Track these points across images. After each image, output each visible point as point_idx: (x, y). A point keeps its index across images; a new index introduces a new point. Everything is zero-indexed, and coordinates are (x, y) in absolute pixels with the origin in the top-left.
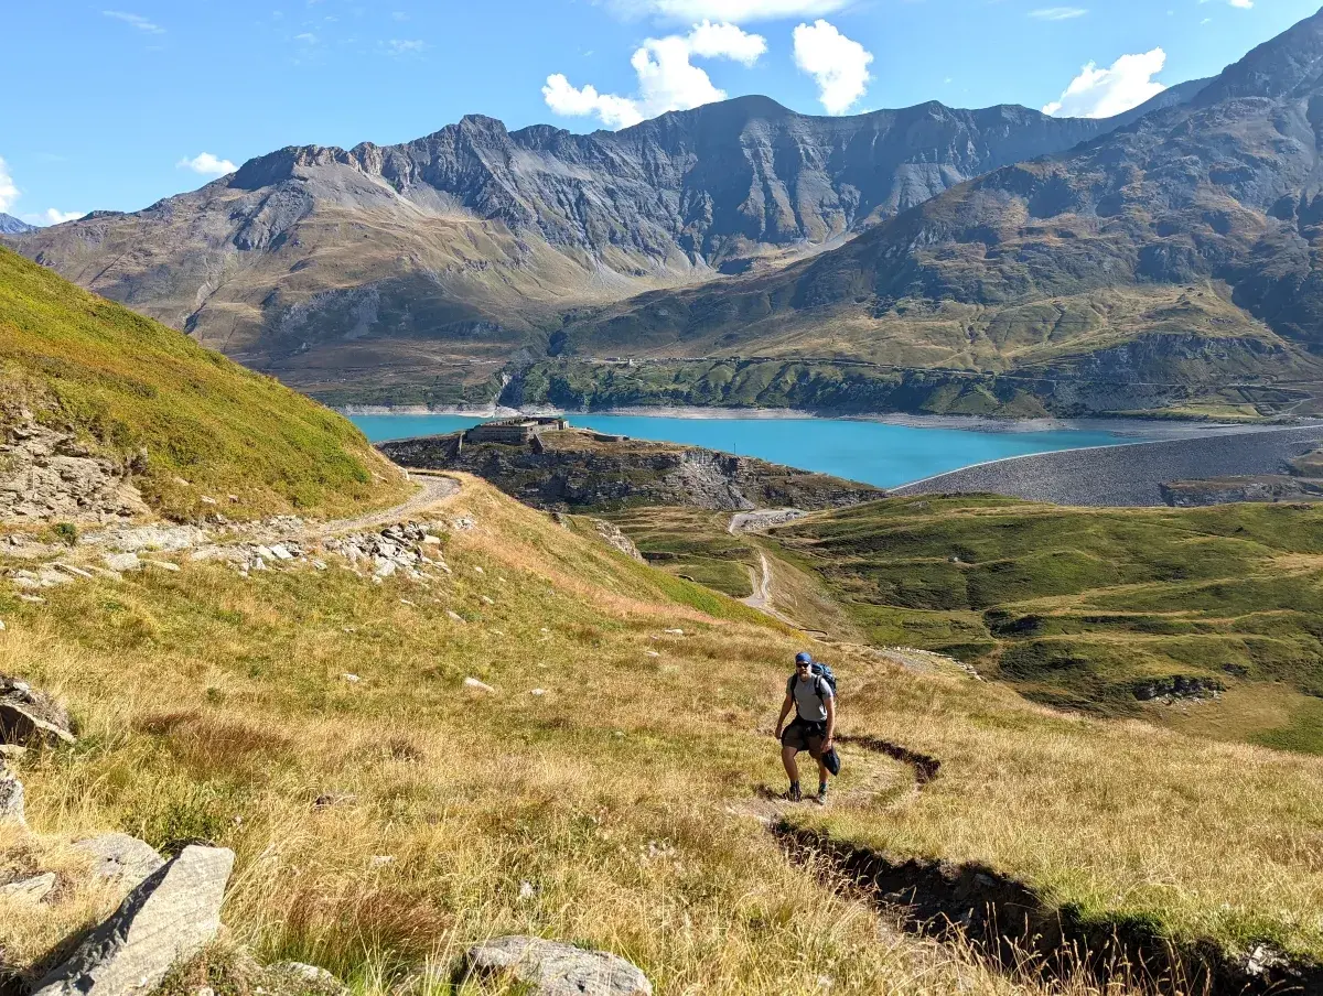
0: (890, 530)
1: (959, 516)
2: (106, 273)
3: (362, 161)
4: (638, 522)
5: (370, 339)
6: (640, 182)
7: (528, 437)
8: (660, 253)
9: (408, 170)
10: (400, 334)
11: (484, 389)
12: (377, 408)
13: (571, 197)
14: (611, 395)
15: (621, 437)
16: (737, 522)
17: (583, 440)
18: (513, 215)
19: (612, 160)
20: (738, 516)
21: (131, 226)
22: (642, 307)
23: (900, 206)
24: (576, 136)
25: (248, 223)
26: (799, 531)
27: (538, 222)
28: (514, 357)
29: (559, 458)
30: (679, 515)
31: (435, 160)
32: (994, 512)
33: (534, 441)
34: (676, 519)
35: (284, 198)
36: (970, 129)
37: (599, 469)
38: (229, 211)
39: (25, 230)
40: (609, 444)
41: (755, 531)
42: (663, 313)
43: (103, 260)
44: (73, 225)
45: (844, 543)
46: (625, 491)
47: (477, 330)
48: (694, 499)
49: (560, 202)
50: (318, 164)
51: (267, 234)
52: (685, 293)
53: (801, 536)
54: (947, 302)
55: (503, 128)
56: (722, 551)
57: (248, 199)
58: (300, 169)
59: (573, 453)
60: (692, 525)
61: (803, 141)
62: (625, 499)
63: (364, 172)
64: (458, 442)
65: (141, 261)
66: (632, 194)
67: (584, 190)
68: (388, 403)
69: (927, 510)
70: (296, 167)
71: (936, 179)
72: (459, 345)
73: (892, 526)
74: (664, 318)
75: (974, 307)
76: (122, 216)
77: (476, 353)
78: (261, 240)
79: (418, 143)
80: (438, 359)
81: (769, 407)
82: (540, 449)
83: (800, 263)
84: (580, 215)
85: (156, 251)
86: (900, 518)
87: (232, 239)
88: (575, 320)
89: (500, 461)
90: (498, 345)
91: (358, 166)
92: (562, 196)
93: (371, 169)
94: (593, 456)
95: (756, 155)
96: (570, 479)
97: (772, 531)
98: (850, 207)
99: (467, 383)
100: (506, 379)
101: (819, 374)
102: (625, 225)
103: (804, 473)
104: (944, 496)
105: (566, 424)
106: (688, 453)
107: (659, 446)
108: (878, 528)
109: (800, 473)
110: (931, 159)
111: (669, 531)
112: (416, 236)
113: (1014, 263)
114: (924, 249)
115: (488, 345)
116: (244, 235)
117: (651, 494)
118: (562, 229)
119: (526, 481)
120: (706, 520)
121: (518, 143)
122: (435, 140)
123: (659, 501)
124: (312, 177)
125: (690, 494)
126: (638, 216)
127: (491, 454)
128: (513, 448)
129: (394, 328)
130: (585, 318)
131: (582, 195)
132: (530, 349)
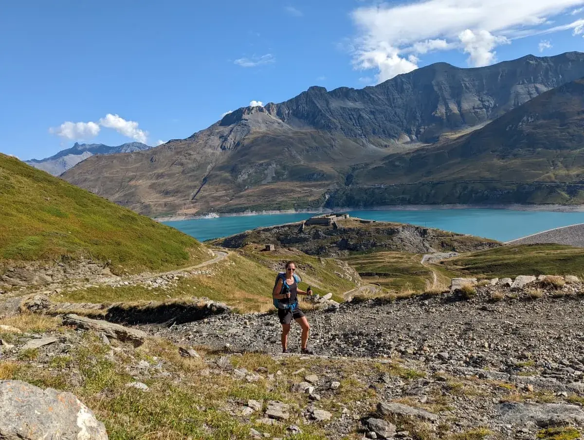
0: (500, 262)
1: (536, 255)
2: (175, 163)
3: (269, 111)
4: (378, 259)
5: (272, 183)
6: (386, 107)
7: (331, 222)
8: (395, 137)
9: (287, 112)
10: (284, 180)
11: (318, 201)
12: (274, 211)
13: (355, 116)
14: (373, 201)
15: (372, 221)
16: (426, 258)
17: (355, 223)
18: (330, 126)
19: (373, 98)
20: (426, 256)
21: (183, 145)
22: (387, 161)
23: (514, 105)
24: (357, 90)
25: (226, 139)
26: (455, 263)
27: (341, 128)
28: (331, 187)
29: (345, 231)
30: (397, 256)
31: (297, 107)
32: (556, 253)
33: (334, 224)
34: (396, 258)
35: (239, 128)
36: (550, 65)
37: (361, 235)
38: (219, 136)
39: (148, 148)
40: (367, 224)
41: (434, 263)
42: (397, 163)
43: (174, 158)
44: (164, 145)
45: (477, 268)
46: (374, 245)
47: (315, 176)
48: (406, 248)
49: (351, 119)
50: (252, 113)
51: (233, 143)
52: (407, 154)
53: (456, 265)
54: (540, 149)
55: (326, 90)
56: (415, 272)
57: (225, 130)
58: (245, 116)
59: (350, 229)
60: (403, 260)
61: (463, 81)
62: (374, 248)
63: (269, 115)
64: (302, 226)
65: (187, 157)
66: (382, 112)
67: (361, 113)
68: (279, 209)
69: (520, 252)
70: (243, 115)
71: (533, 91)
72: (308, 183)
73: (501, 260)
74: (398, 166)
75: (555, 151)
76: (180, 140)
77: (315, 186)
78: (230, 146)
79: (291, 101)
80: (299, 190)
81: (448, 203)
82: (337, 227)
83: (463, 136)
84: (359, 123)
85: (192, 153)
86: (506, 256)
87: (220, 146)
88: (357, 169)
89: (320, 233)
90: (323, 182)
91: (267, 112)
92: (351, 116)
93: (272, 113)
94: (359, 230)
95: (440, 89)
96: (349, 240)
97: (442, 263)
98: (488, 108)
99: (310, 199)
100: (327, 197)
101: (473, 187)
102: (380, 126)
103: (461, 235)
104: (530, 245)
105: (348, 216)
106: (403, 227)
107: (390, 224)
108: (494, 261)
109: (458, 235)
110: (530, 82)
111: (391, 263)
112: (290, 139)
113: (575, 128)
114: (527, 125)
115: (319, 183)
116: (224, 144)
117: (386, 245)
118: (352, 130)
119: (330, 241)
120: (409, 258)
121: (332, 96)
122: (297, 99)
123: (390, 249)
124: (250, 119)
125: (404, 246)
126: (385, 122)
127: (316, 231)
128: (325, 227)
129: (281, 178)
130: (362, 168)
131: (360, 115)
132: (337, 183)
